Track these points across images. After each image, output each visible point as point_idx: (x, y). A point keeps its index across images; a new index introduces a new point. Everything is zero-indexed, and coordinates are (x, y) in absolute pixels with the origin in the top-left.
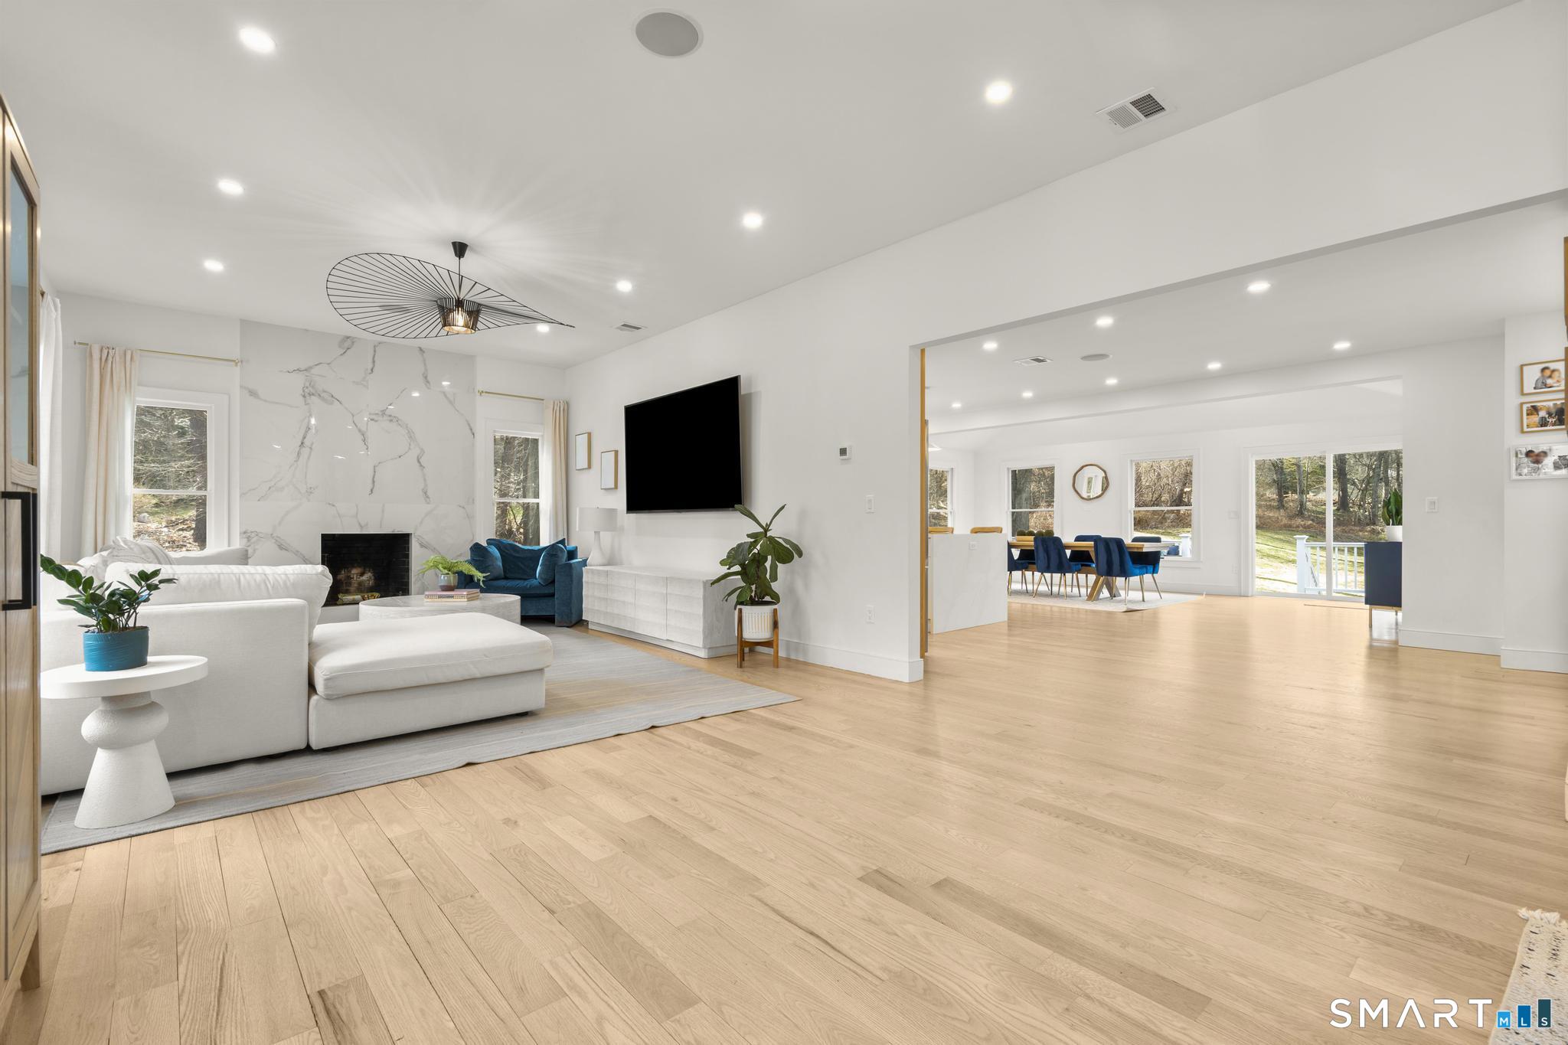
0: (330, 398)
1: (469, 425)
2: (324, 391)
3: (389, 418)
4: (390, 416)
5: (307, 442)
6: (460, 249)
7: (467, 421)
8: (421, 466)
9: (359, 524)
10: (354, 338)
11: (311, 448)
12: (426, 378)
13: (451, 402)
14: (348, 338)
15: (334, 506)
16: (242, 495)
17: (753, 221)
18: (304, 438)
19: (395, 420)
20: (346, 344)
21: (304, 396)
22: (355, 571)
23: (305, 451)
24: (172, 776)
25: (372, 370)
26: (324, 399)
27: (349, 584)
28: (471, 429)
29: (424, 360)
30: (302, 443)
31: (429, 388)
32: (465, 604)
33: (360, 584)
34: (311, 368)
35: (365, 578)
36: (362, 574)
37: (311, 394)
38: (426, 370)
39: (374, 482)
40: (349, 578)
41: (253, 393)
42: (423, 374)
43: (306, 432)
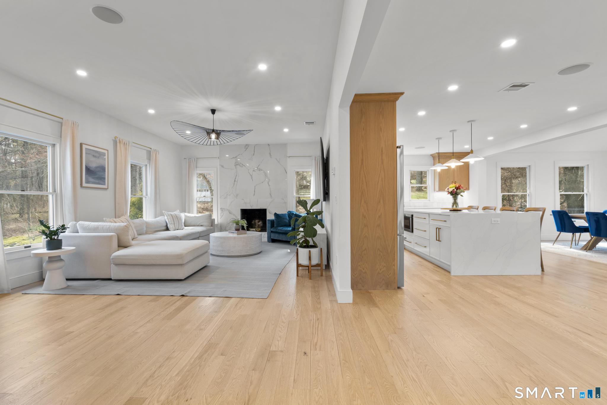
0: (242, 165)
1: (285, 169)
2: (241, 163)
3: (259, 170)
4: (259, 169)
5: (236, 180)
6: (213, 111)
7: (284, 168)
8: (269, 185)
9: (251, 205)
10: (248, 144)
11: (237, 182)
12: (270, 154)
13: (279, 162)
14: (247, 145)
15: (243, 200)
16: (220, 197)
17: (263, 67)
18: (235, 179)
19: (261, 170)
20: (246, 147)
21: (235, 166)
22: (257, 221)
23: (236, 183)
24: (67, 280)
25: (254, 154)
26: (241, 166)
27: (255, 225)
28: (286, 171)
29: (270, 148)
30: (235, 180)
31: (271, 158)
32: (236, 236)
33: (259, 225)
34: (237, 156)
35: (260, 223)
36: (259, 222)
37: (237, 165)
38: (270, 151)
39: (255, 192)
40: (255, 223)
41: (222, 166)
42: (269, 153)
43: (236, 177)
